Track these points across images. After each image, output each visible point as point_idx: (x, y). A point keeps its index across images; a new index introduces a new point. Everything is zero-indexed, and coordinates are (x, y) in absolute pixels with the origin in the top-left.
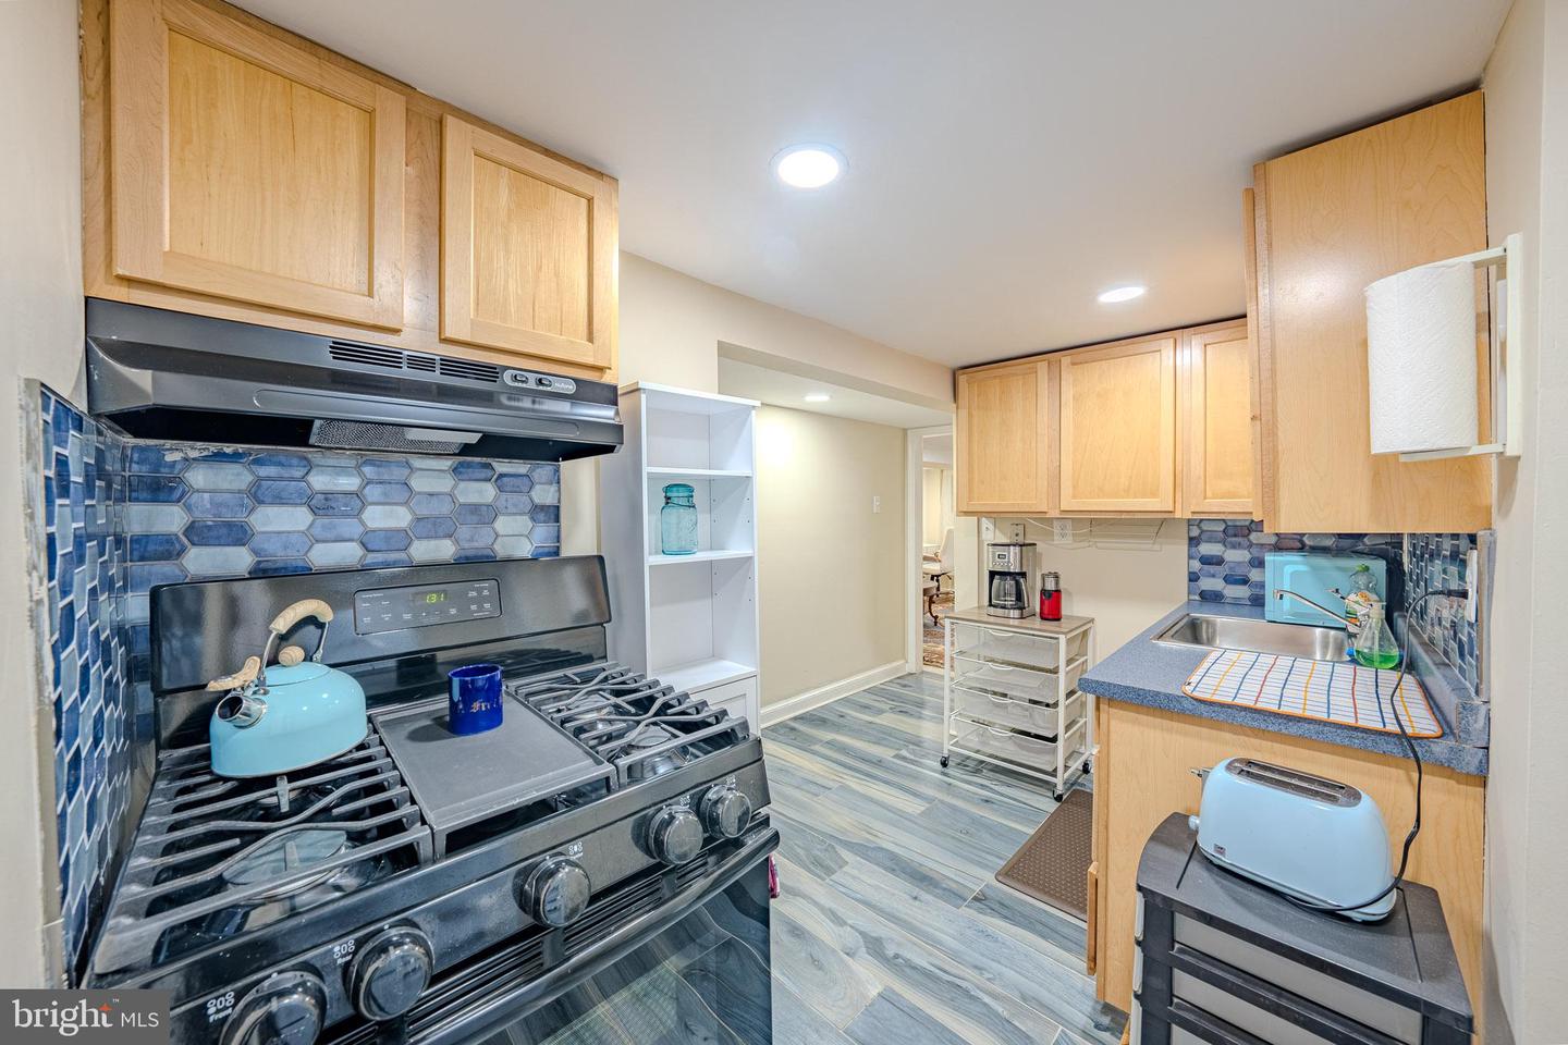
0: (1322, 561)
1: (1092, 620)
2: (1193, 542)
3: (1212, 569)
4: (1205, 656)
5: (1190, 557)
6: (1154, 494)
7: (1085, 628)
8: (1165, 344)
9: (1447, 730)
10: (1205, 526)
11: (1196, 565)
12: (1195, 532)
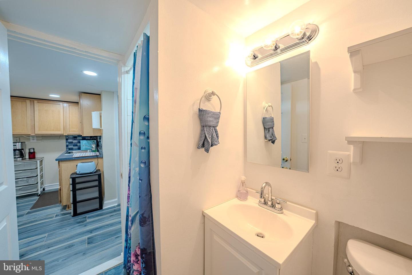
0: (88, 141)
1: (43, 158)
2: (67, 139)
3: (71, 144)
4: (73, 155)
5: (66, 142)
6: (59, 131)
7: (42, 159)
8: (61, 104)
9: (100, 154)
10: (69, 137)
11: (68, 144)
12: (67, 138)
